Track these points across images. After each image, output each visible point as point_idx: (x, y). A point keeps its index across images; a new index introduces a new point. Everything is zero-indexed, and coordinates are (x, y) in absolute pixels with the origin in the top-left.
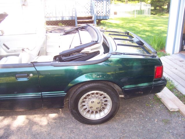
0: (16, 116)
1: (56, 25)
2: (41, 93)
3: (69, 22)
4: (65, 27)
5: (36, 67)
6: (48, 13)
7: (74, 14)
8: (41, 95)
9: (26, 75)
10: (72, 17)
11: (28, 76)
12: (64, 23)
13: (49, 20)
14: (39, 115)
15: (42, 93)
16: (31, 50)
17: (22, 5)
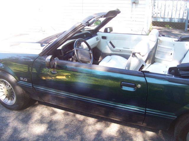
0: (109, 123)
1: (162, 27)
2: (145, 109)
3: (177, 25)
4: (172, 29)
5: (147, 78)
6: (155, 13)
7: (185, 16)
8: (144, 111)
9: (134, 84)
10: (182, 19)
11: (135, 86)
12: (171, 25)
13: (155, 21)
14: (134, 129)
15: (147, 109)
16: (143, 56)
17: (132, 3)
